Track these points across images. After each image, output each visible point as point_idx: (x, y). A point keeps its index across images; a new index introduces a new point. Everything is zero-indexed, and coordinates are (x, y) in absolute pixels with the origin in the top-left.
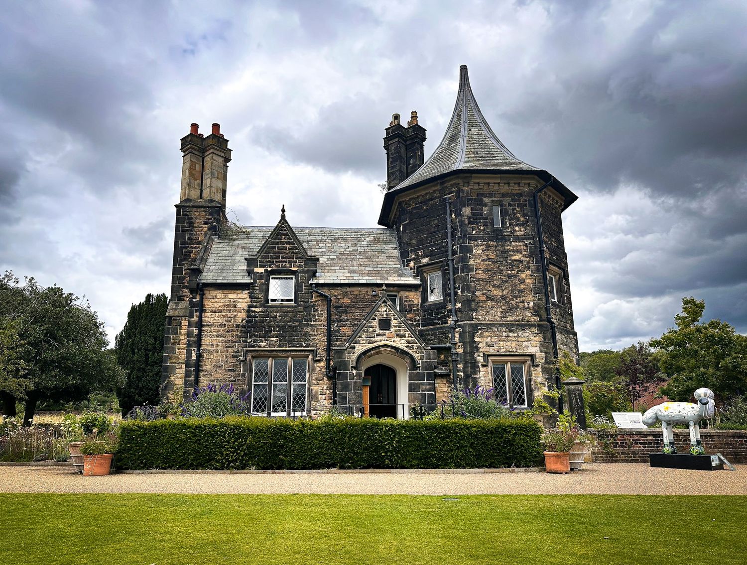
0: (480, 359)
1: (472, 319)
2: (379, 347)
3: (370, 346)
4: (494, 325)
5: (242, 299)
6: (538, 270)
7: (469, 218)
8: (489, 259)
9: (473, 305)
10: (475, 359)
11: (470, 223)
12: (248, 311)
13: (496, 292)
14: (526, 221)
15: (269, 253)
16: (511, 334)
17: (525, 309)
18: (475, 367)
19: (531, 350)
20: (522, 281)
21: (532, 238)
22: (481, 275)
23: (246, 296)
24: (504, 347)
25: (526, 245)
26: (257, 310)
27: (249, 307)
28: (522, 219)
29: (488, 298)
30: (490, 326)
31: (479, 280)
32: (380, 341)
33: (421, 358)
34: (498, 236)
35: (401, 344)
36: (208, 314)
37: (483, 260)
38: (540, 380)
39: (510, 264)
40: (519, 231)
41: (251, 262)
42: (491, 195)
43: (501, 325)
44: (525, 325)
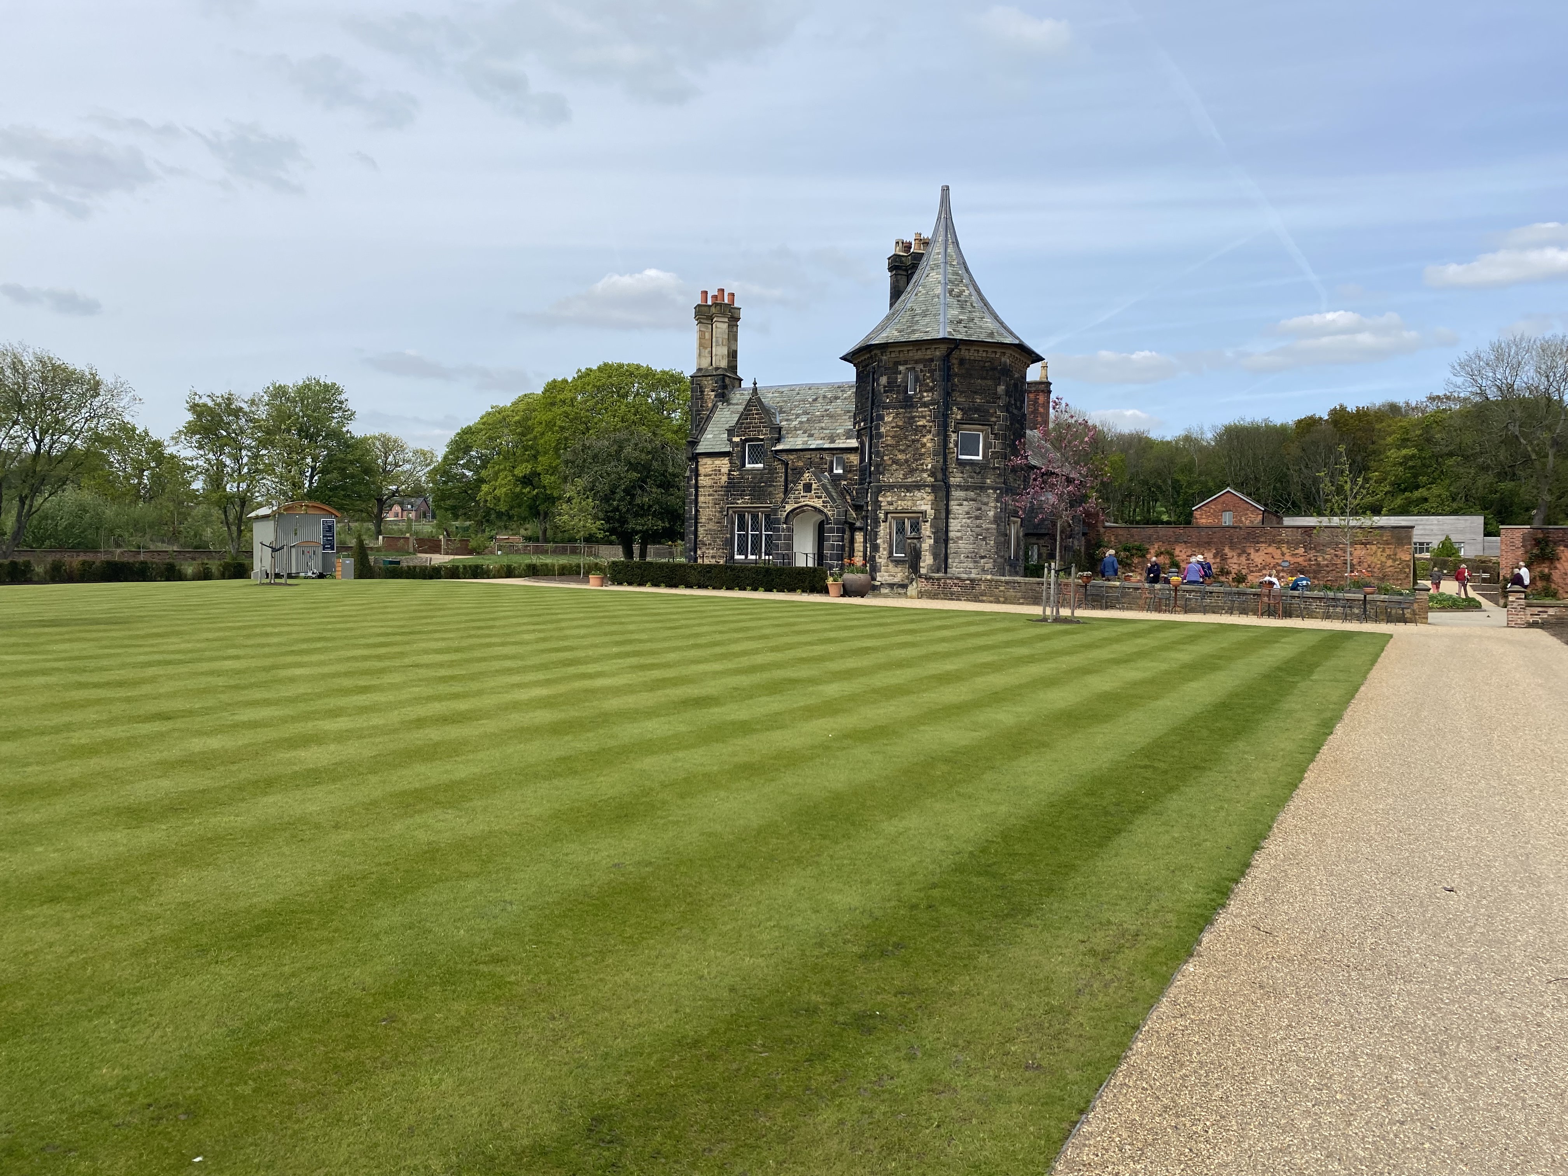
0: (882, 516)
1: (879, 481)
2: (802, 506)
3: (796, 505)
4: (895, 486)
5: (724, 464)
6: (938, 435)
7: (885, 387)
8: (897, 426)
9: (881, 469)
10: (877, 515)
11: (885, 392)
12: (729, 474)
13: (901, 457)
14: (935, 386)
15: (743, 423)
16: (908, 494)
17: (923, 471)
18: (876, 522)
19: (923, 508)
20: (924, 445)
21: (938, 403)
22: (890, 441)
23: (727, 462)
24: (901, 505)
25: (930, 411)
26: (735, 473)
27: (729, 471)
28: (931, 384)
29: (895, 462)
30: (891, 487)
31: (887, 446)
32: (804, 502)
33: (833, 516)
34: (908, 403)
35: (818, 503)
36: (702, 478)
37: (893, 427)
38: (928, 533)
39: (915, 430)
40: (927, 397)
41: (731, 432)
42: (905, 363)
43: (901, 487)
44: (921, 486)
